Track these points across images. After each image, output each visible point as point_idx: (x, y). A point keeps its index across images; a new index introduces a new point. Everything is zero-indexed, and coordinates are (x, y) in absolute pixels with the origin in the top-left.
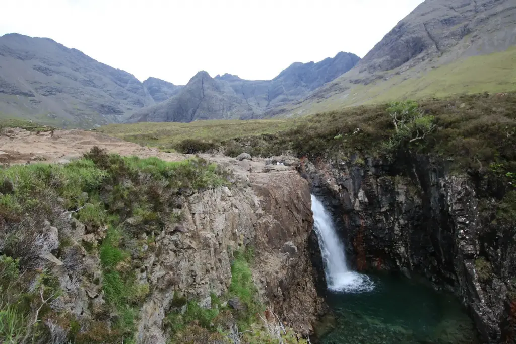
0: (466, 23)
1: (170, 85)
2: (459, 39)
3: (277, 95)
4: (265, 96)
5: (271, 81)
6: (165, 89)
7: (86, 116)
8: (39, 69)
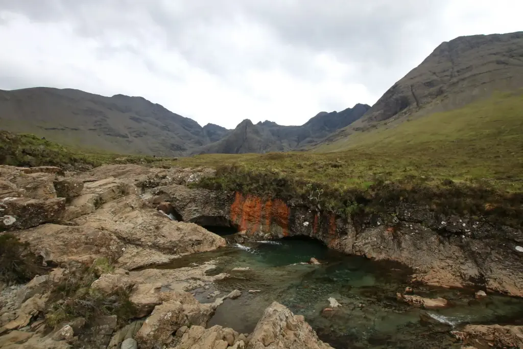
0: (442, 85)
1: (223, 129)
2: (433, 99)
3: (305, 138)
4: (296, 139)
5: (301, 126)
6: (219, 132)
7: (161, 152)
8: (133, 119)
